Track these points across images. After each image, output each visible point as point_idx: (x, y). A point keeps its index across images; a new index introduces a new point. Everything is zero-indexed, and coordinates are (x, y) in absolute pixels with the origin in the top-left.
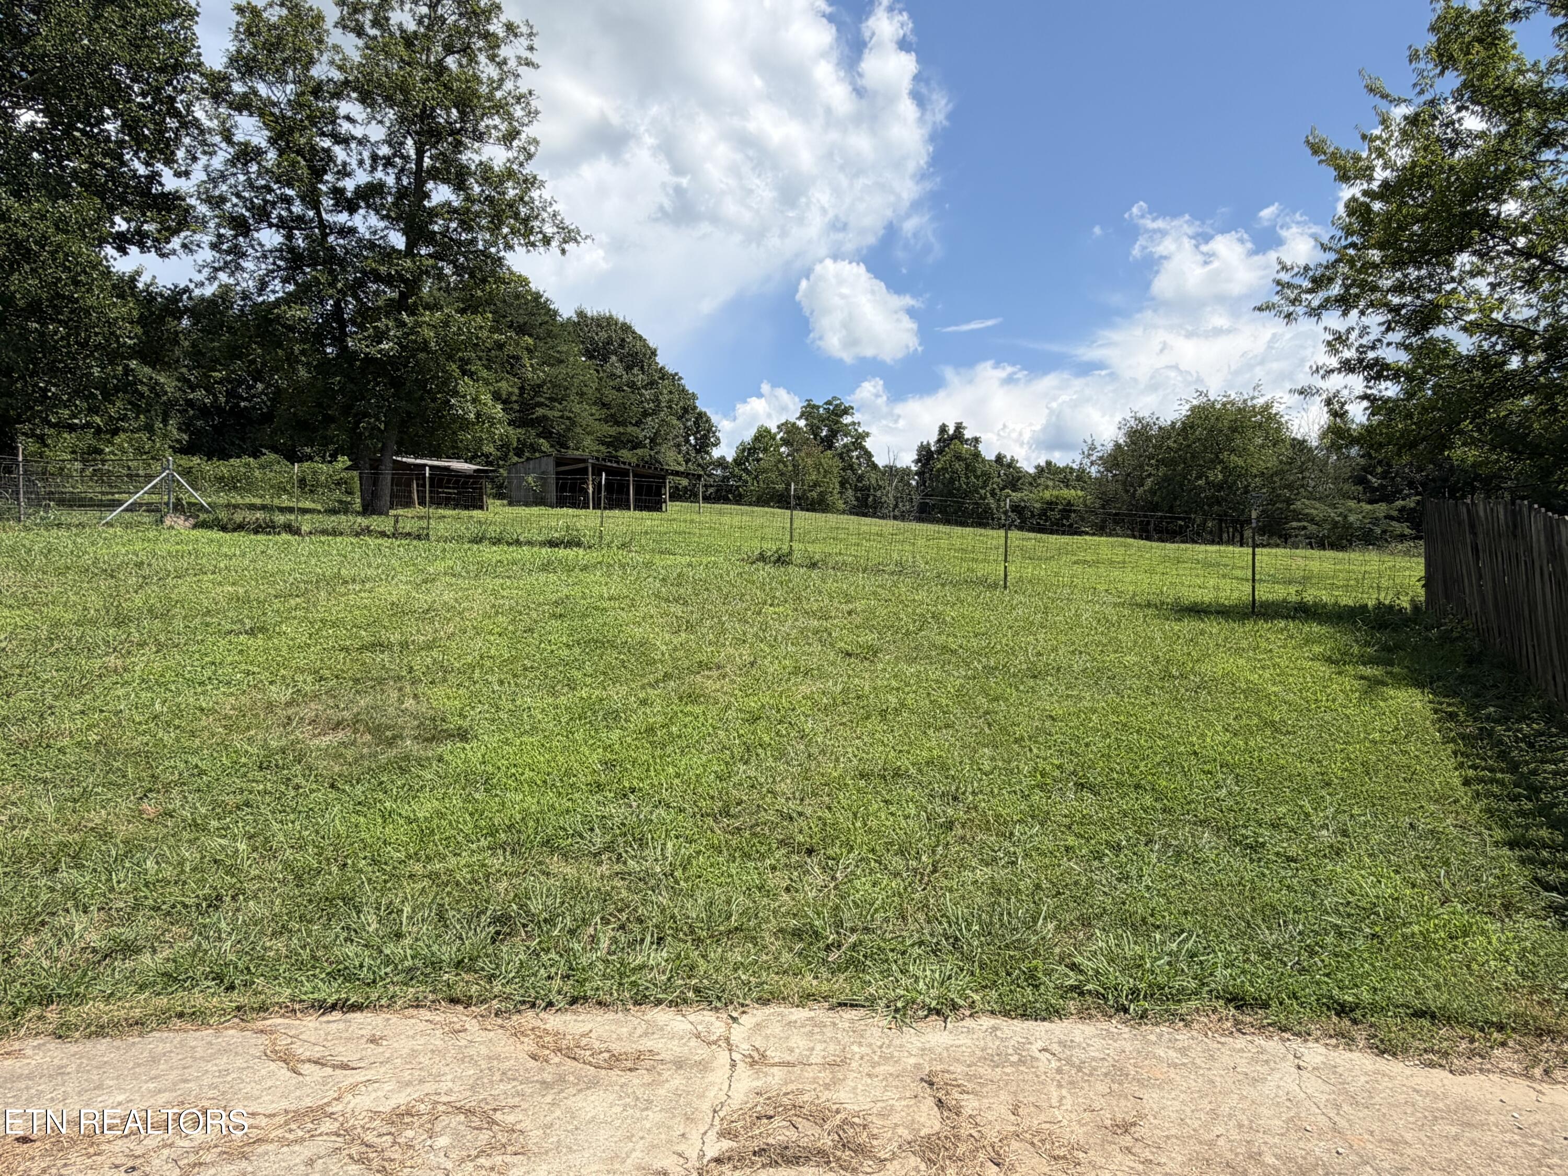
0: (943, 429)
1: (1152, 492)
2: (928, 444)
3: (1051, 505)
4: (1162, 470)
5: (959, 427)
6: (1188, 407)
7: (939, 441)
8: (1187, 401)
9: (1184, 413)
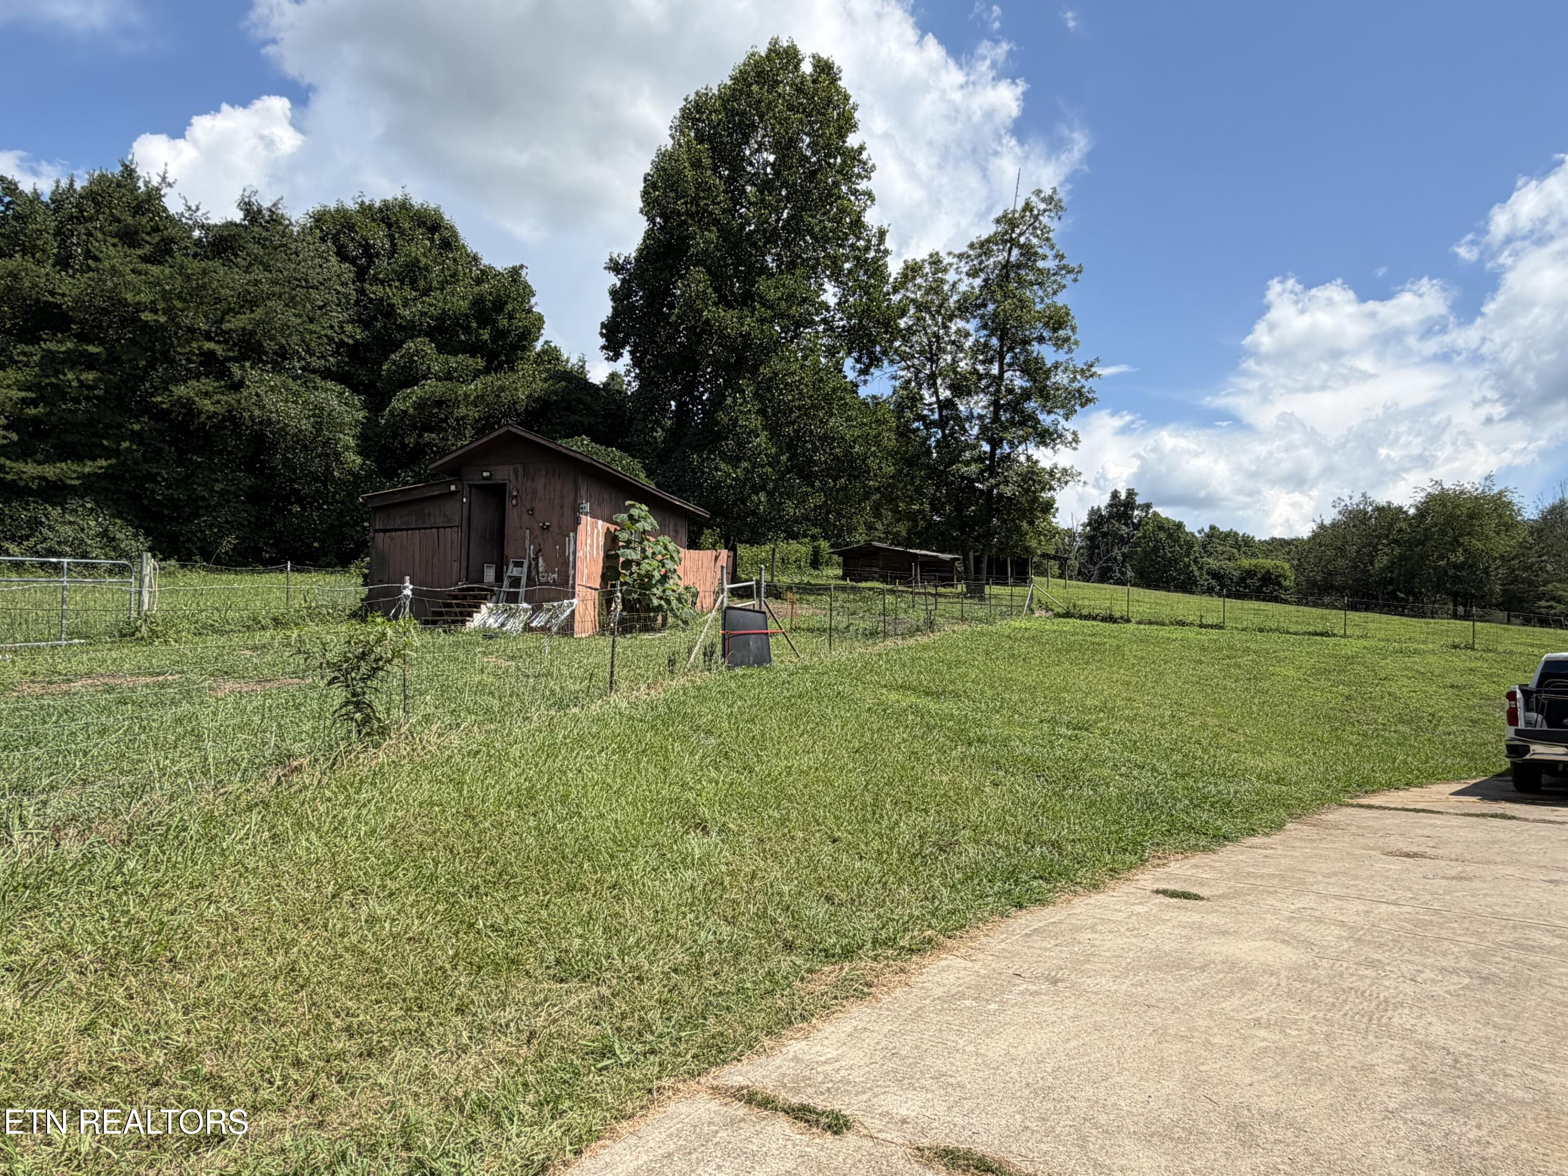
0: (1115, 495)
1: (1389, 569)
2: (1099, 509)
3: (1250, 574)
4: (1397, 551)
5: (1131, 494)
6: (1423, 494)
7: (1111, 505)
8: (1424, 489)
9: (1419, 499)
